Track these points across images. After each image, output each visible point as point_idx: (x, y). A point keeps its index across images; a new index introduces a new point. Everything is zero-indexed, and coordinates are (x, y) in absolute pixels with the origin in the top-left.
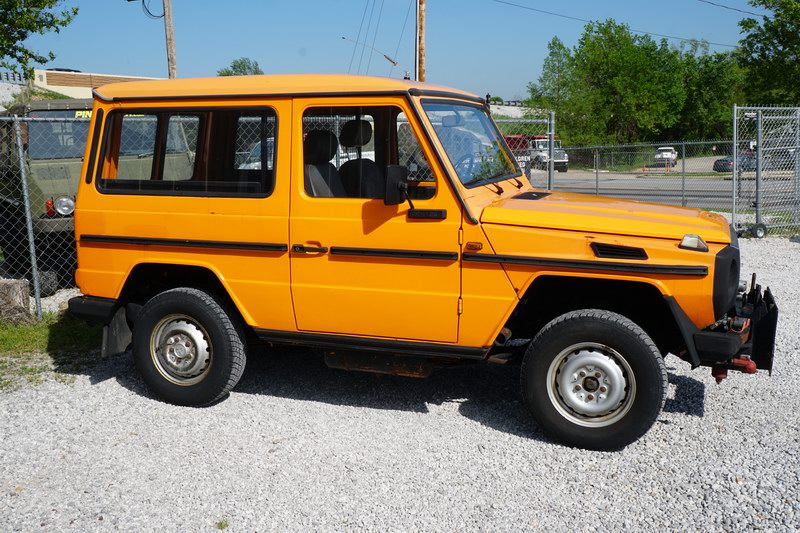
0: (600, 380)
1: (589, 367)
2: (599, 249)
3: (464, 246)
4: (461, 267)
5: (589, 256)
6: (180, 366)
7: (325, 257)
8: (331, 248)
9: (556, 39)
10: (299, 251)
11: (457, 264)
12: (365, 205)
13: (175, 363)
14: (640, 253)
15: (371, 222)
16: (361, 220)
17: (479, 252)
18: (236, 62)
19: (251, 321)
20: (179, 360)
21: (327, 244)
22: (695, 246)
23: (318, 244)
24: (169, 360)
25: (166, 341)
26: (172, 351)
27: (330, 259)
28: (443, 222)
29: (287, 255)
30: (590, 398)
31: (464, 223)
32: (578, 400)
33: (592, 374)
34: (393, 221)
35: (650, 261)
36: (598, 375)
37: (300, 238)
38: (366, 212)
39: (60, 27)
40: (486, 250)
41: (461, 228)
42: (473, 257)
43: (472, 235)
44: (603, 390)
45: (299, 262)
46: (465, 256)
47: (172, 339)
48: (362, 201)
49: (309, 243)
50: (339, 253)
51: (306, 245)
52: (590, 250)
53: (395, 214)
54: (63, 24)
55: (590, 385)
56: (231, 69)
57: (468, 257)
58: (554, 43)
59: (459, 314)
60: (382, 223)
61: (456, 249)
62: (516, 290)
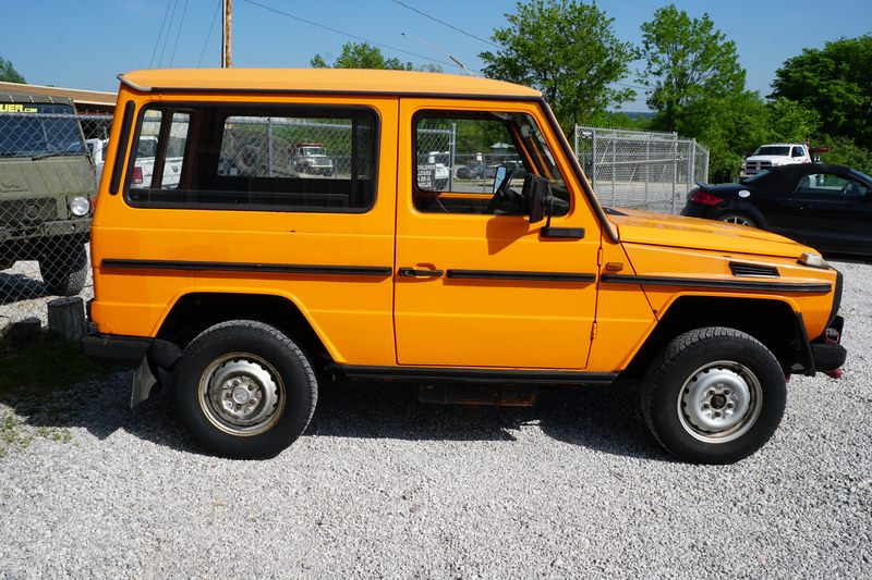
0: (728, 397)
1: (719, 385)
2: (736, 268)
3: (603, 267)
4: (597, 289)
5: (726, 276)
6: (240, 413)
7: (439, 281)
8: (448, 271)
9: (318, 56)
10: (407, 275)
11: (594, 286)
12: (490, 222)
13: (232, 411)
14: (774, 271)
15: (497, 241)
16: (485, 239)
17: (619, 273)
19: (338, 357)
20: (238, 407)
21: (443, 267)
22: (819, 264)
23: (431, 266)
24: (226, 407)
25: (222, 385)
26: (229, 397)
27: (444, 284)
28: (580, 242)
29: (390, 279)
30: (717, 415)
31: (604, 243)
32: (706, 417)
33: (720, 392)
34: (523, 240)
35: (783, 279)
36: (726, 392)
37: (407, 260)
38: (491, 230)
40: (627, 271)
41: (600, 248)
42: (611, 278)
43: (612, 254)
44: (730, 406)
45: (404, 288)
46: (603, 278)
47: (230, 383)
48: (487, 218)
49: (419, 265)
50: (455, 277)
51: (415, 268)
52: (728, 268)
53: (527, 233)
55: (717, 402)
57: (608, 278)
58: (317, 61)
59: (592, 339)
60: (511, 243)
61: (594, 270)
62: (655, 312)
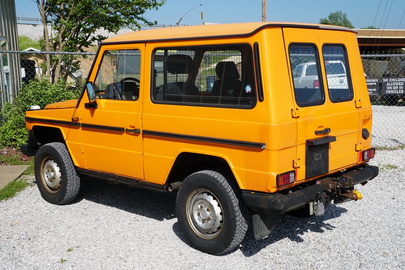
18: (332, 14)
39: (158, 7)
54: (160, 5)
56: (328, 19)
